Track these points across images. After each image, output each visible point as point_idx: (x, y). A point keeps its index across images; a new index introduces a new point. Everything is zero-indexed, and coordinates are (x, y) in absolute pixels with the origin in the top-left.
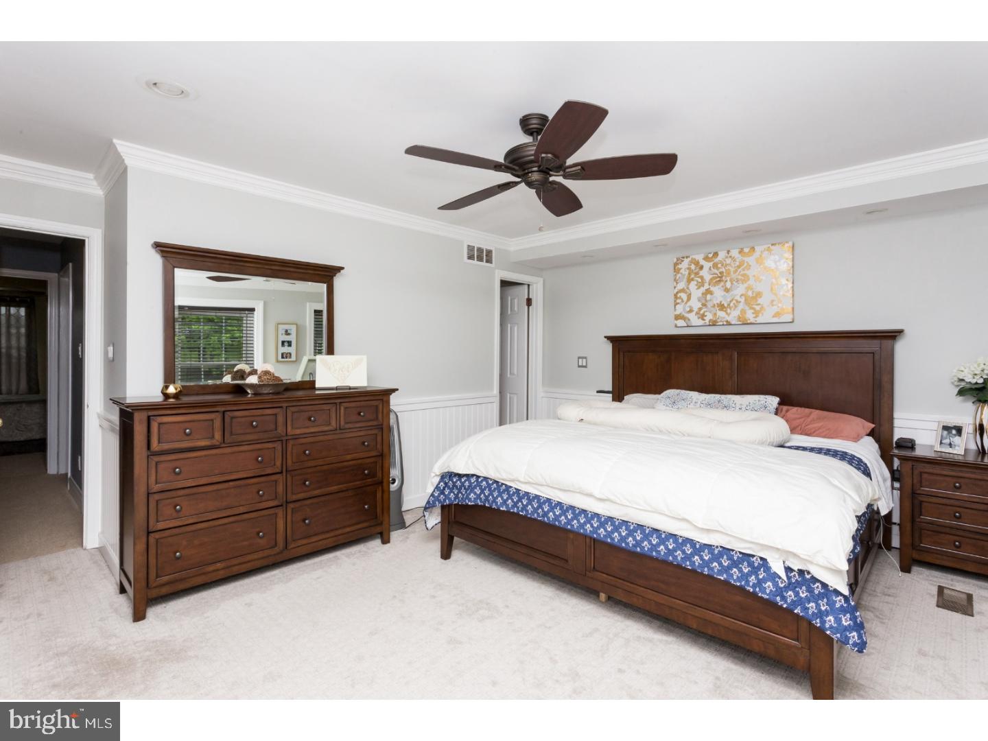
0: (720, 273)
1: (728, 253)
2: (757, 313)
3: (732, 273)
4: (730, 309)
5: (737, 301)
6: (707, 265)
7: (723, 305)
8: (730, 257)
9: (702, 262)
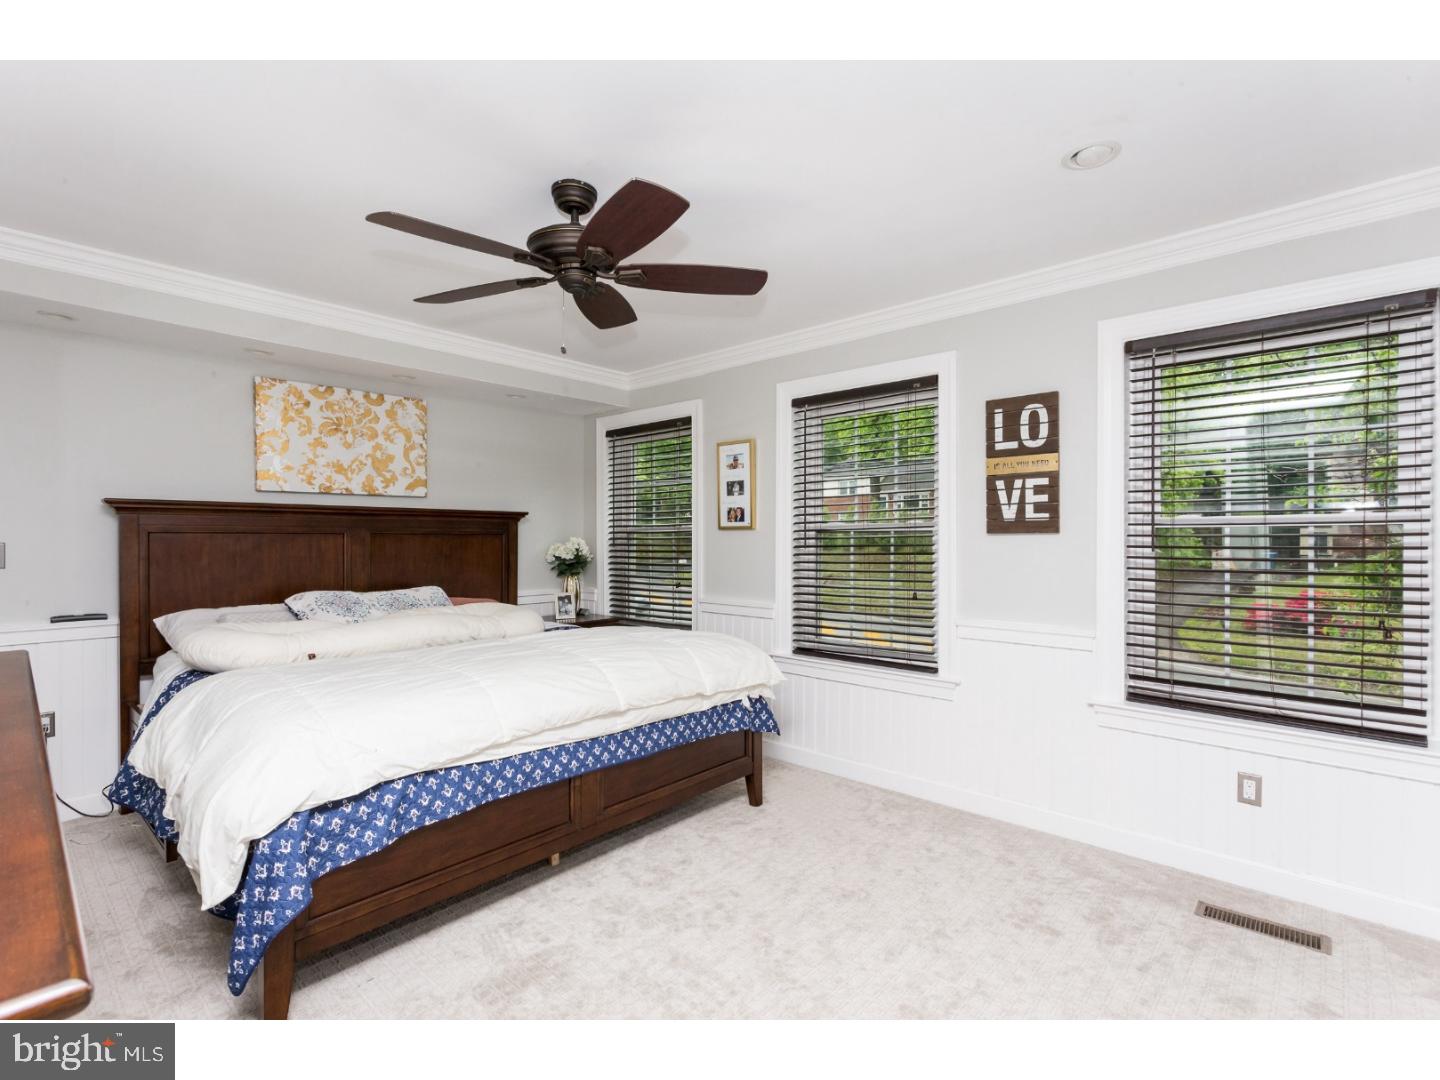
0: (337, 419)
1: (349, 394)
2: (387, 483)
3: (355, 422)
4: (353, 472)
5: (361, 463)
6: (316, 403)
7: (342, 465)
8: (352, 399)
9: (308, 396)
